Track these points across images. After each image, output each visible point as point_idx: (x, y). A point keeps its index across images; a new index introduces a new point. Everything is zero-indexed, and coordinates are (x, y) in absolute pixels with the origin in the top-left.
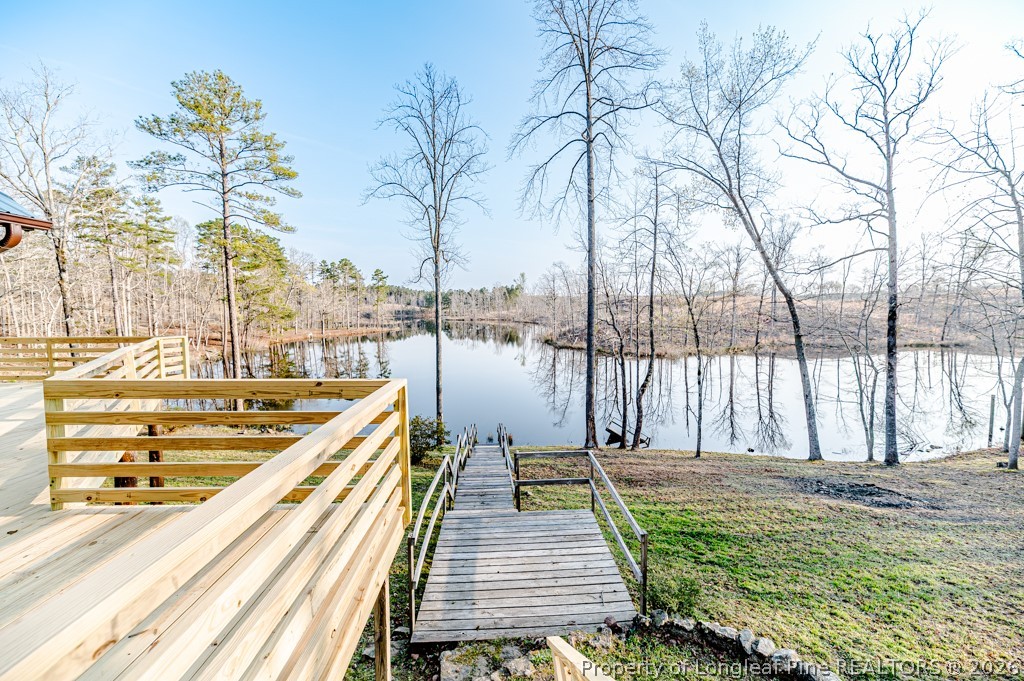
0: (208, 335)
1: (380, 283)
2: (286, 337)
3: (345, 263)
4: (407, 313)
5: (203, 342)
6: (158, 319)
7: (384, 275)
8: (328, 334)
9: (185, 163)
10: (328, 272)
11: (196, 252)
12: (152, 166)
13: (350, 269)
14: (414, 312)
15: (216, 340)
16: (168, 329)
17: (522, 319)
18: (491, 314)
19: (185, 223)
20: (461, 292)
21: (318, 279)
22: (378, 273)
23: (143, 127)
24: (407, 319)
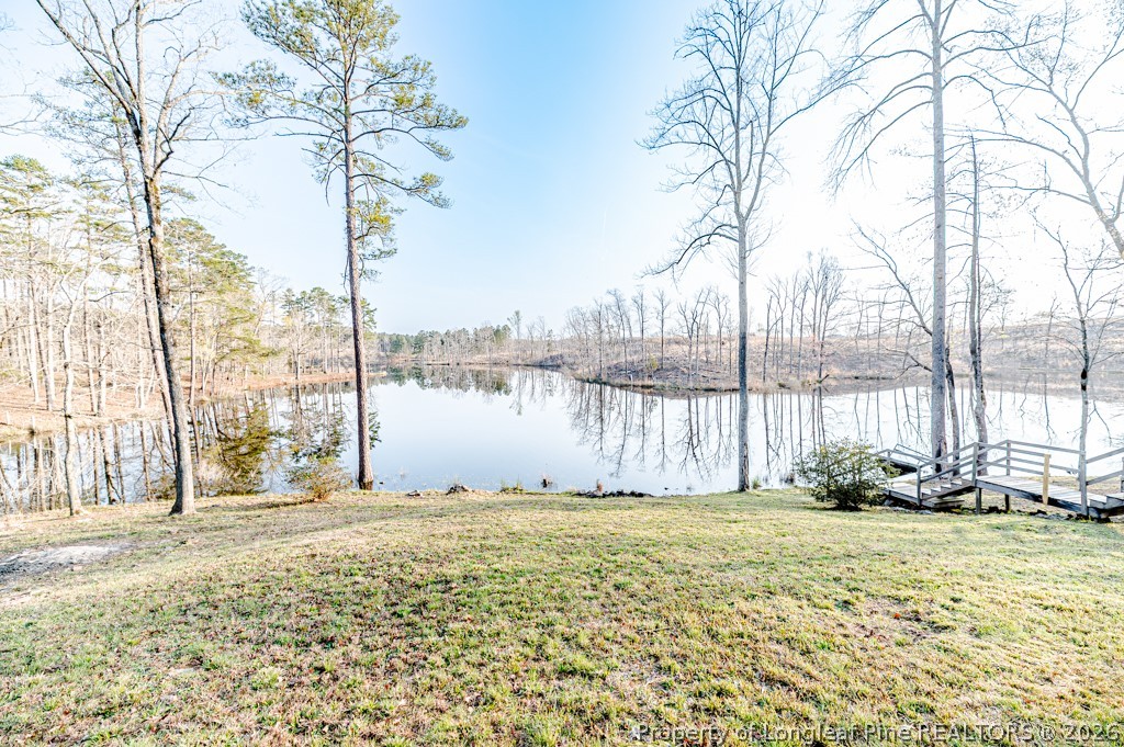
1: (366, 319)
3: (317, 292)
8: (304, 379)
18: (478, 358)
20: (435, 334)
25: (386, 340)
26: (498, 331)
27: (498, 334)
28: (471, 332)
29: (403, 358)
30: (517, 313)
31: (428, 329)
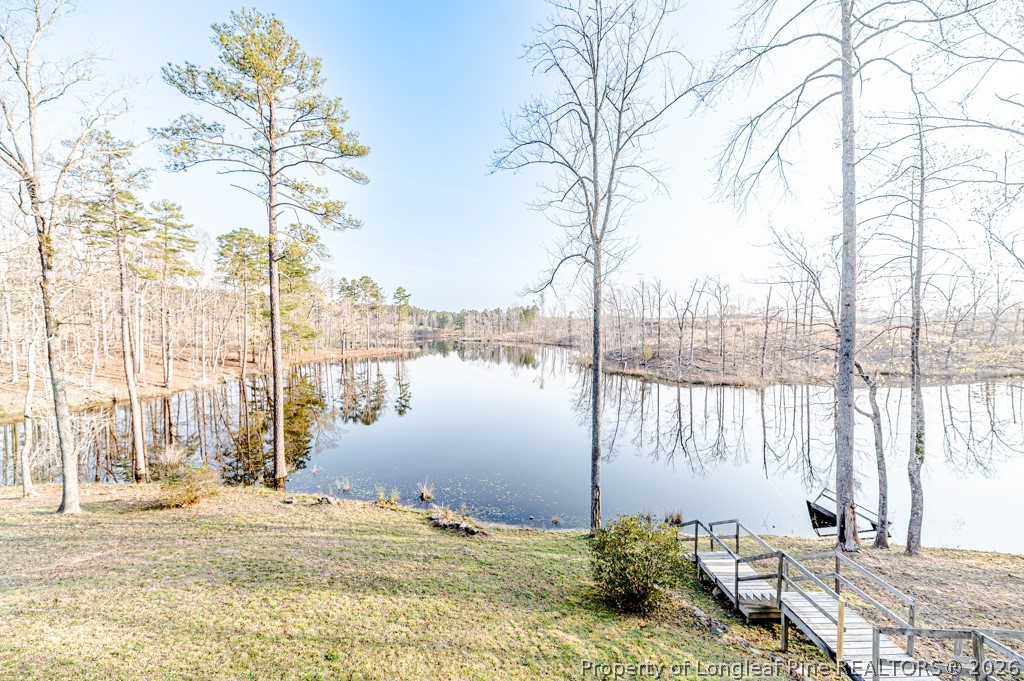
0: (225, 354)
1: (402, 303)
2: (305, 356)
3: (366, 281)
4: (419, 334)
5: (220, 363)
6: (174, 339)
7: (406, 293)
8: (348, 354)
9: (224, 135)
10: (349, 290)
11: (215, 266)
12: (181, 136)
13: (373, 287)
14: (426, 332)
15: (233, 360)
16: (184, 349)
17: (542, 340)
18: (508, 335)
19: (206, 234)
20: (475, 313)
21: (337, 297)
22: (400, 291)
23: (172, 80)
24: (420, 339)
25: (434, 317)
26: (527, 310)
27: (527, 314)
28: (505, 311)
29: (448, 333)
31: (468, 308)
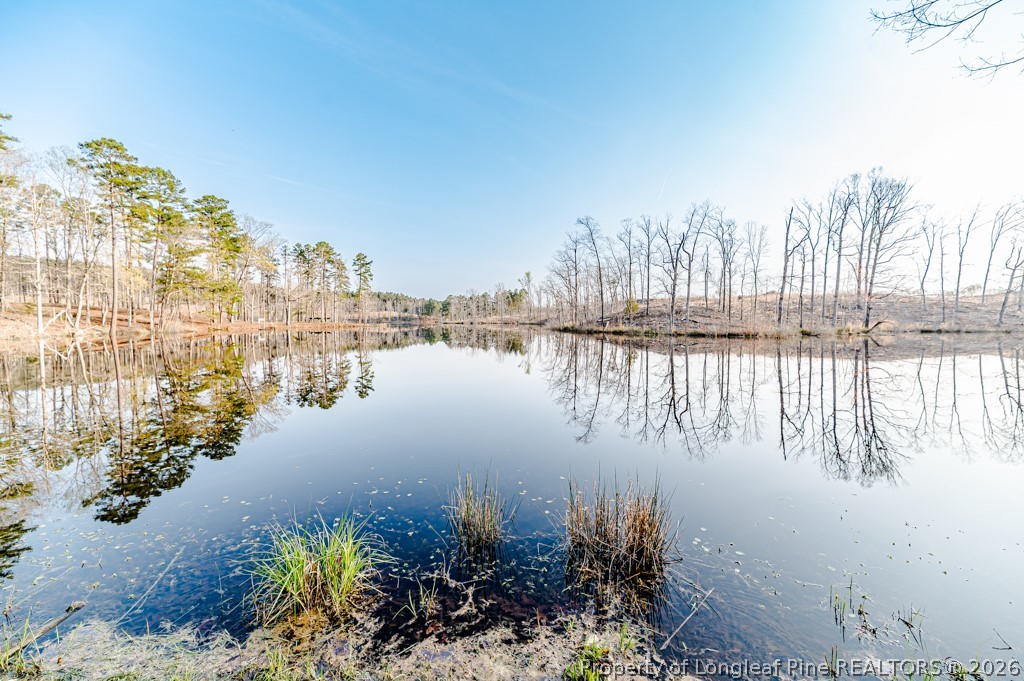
4: (404, 320)
14: (412, 319)
17: (527, 322)
18: (493, 318)
20: (461, 298)
24: (404, 326)
26: (515, 294)
27: (513, 298)
28: (492, 296)
29: (434, 320)
30: (528, 274)
31: (455, 294)
